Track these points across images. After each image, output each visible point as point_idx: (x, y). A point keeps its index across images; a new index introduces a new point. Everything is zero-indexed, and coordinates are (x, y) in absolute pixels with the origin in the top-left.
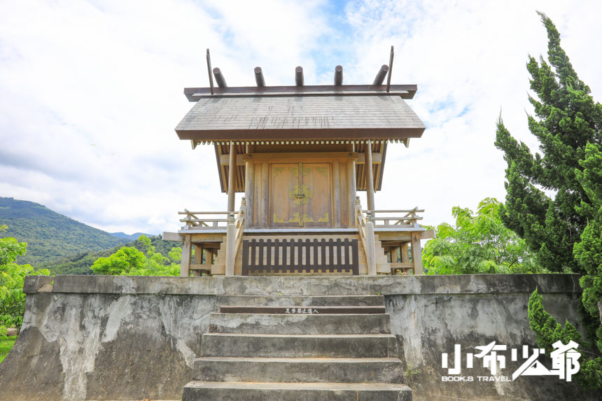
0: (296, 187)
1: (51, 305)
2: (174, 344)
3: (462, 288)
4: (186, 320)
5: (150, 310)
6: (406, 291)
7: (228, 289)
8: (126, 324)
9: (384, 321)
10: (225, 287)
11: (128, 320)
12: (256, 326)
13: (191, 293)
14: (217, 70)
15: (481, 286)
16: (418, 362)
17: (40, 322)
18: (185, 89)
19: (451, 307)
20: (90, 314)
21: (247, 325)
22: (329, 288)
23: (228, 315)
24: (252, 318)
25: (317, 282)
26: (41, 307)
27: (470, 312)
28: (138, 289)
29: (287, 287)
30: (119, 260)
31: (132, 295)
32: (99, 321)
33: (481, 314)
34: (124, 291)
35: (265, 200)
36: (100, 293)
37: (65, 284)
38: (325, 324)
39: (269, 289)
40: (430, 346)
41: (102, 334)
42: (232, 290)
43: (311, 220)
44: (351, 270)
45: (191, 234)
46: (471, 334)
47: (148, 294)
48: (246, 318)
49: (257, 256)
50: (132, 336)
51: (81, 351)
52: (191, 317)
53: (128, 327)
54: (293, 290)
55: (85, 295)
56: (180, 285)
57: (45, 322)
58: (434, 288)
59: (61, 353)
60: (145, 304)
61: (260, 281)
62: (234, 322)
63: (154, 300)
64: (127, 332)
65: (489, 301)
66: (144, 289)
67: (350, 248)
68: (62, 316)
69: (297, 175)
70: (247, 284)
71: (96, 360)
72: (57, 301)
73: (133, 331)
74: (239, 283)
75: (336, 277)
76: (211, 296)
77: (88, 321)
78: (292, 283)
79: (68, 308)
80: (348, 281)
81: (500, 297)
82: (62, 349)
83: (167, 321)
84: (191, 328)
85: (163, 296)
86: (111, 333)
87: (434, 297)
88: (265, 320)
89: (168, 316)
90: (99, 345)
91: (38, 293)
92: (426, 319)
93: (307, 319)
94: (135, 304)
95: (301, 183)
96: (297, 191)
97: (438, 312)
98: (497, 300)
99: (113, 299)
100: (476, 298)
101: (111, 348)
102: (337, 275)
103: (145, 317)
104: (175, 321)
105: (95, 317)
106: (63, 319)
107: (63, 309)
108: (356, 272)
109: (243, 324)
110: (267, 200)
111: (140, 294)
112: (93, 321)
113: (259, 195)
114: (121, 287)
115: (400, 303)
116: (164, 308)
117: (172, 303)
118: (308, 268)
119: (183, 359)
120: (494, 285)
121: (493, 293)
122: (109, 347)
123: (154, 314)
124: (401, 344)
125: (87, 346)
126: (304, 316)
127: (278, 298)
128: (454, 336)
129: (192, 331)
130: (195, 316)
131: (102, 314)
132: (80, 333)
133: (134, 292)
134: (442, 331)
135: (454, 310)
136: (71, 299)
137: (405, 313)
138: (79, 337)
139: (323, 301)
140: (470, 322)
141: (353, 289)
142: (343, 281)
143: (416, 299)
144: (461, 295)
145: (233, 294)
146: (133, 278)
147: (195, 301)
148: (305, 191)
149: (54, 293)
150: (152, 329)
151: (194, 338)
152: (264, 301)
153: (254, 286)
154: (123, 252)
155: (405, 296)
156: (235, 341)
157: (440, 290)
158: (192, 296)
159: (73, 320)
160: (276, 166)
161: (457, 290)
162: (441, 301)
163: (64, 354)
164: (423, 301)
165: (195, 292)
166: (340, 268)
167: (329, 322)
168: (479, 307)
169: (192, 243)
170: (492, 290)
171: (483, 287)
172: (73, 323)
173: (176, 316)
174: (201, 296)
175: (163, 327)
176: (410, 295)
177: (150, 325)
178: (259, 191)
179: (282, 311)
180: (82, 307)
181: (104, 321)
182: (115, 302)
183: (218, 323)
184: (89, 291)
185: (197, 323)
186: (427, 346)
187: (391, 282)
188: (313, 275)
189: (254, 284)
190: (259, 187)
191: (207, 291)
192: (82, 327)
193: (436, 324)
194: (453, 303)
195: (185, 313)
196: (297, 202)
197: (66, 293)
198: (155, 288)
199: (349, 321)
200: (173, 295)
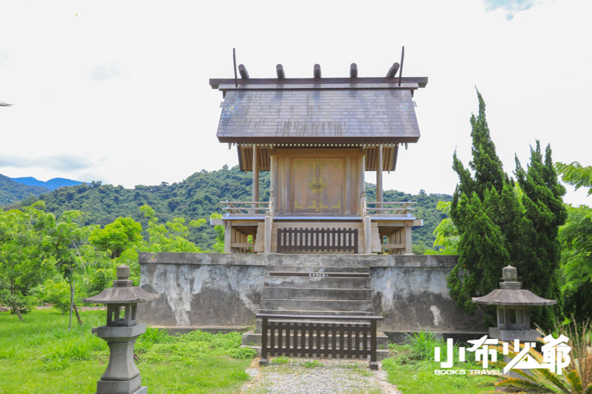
0: (314, 178)
1: (157, 271)
2: (238, 295)
3: (421, 263)
4: (244, 282)
5: (221, 275)
6: (385, 265)
7: (271, 262)
8: (206, 283)
9: (367, 281)
10: (269, 261)
11: (207, 281)
12: (292, 283)
13: (247, 264)
14: (242, 67)
15: (434, 263)
16: (390, 308)
17: (151, 281)
18: (210, 80)
19: (415, 275)
20: (183, 277)
21: (286, 282)
22: (337, 262)
23: (275, 277)
24: (289, 279)
25: (329, 258)
26: (151, 272)
27: (426, 278)
28: (212, 261)
29: (309, 261)
30: (117, 231)
31: (209, 265)
32: (189, 282)
33: (433, 281)
34: (203, 263)
35: (288, 190)
36: (187, 264)
37: (165, 258)
38: (332, 283)
39: (298, 262)
40: (398, 298)
41: (192, 289)
42: (274, 262)
43: (326, 207)
44: (353, 250)
45: (231, 220)
46: (425, 292)
47: (220, 265)
48: (286, 279)
49: (288, 239)
50: (211, 291)
51: (180, 299)
52: (247, 280)
53: (208, 285)
54: (314, 263)
55: (178, 265)
56: (240, 259)
57: (155, 281)
58: (403, 263)
59: (169, 300)
60: (217, 271)
61: (292, 257)
62: (278, 281)
63: (223, 268)
64: (207, 289)
65: (439, 272)
66: (216, 261)
67: (353, 235)
68: (165, 278)
69: (314, 167)
70: (283, 259)
71: (191, 304)
72: (160, 268)
73: (211, 288)
74: (278, 258)
75: (341, 255)
76: (260, 266)
77: (181, 281)
78: (312, 258)
79: (168, 273)
80: (349, 258)
81: (446, 270)
82: (169, 298)
83: (233, 282)
84: (248, 286)
85: (229, 266)
86: (197, 289)
87: (403, 269)
88: (297, 280)
89: (233, 279)
90: (191, 296)
91: (148, 263)
92: (398, 282)
93: (322, 280)
94: (210, 271)
95: (318, 175)
96: (315, 182)
97: (405, 279)
98: (444, 271)
99: (196, 268)
100: (431, 270)
101: (199, 297)
102: (342, 253)
103: (218, 279)
104: (238, 282)
105: (185, 279)
106: (166, 280)
107: (165, 273)
108: (356, 252)
109: (284, 282)
110: (289, 190)
111: (214, 265)
112: (185, 281)
113: (283, 185)
114: (201, 260)
115: (381, 272)
116: (229, 273)
117: (235, 271)
118: (323, 248)
119: (244, 304)
120: (442, 262)
121: (441, 267)
122: (197, 297)
123: (224, 278)
124: (380, 297)
125: (184, 296)
126: (320, 278)
127: (304, 268)
128: (414, 293)
129: (249, 288)
130: (250, 279)
131: (190, 277)
132: (178, 289)
133: (210, 263)
134: (407, 290)
135: (416, 277)
136: (169, 267)
137: (384, 279)
138: (178, 290)
139: (332, 270)
140: (425, 285)
141: (352, 263)
142: (345, 257)
143: (391, 270)
144: (420, 268)
145: (274, 265)
146: (208, 254)
147: (250, 270)
148: (321, 182)
149: (158, 263)
150: (223, 286)
151: (250, 292)
152: (295, 269)
153: (288, 261)
154: (120, 223)
155: (385, 268)
156: (281, 290)
157: (407, 265)
158: (248, 266)
159: (172, 280)
160: (297, 159)
161: (419, 265)
162: (407, 271)
163: (171, 301)
164: (396, 271)
165: (250, 264)
166: (345, 248)
167: (335, 282)
168: (432, 275)
169: (233, 227)
170: (441, 265)
171: (435, 263)
172: (172, 282)
173: (238, 278)
174: (254, 266)
175: (230, 285)
176: (388, 267)
177: (221, 284)
178: (283, 181)
179: (307, 275)
180: (177, 272)
181: (192, 281)
182: (197, 270)
183: (269, 281)
184: (181, 262)
185: (252, 283)
186: (396, 298)
187: (376, 259)
188: (326, 253)
189: (288, 259)
190: (283, 178)
191: (258, 263)
192: (179, 285)
193: (404, 285)
194: (415, 272)
195: (244, 277)
196: (315, 191)
197: (166, 264)
198: (223, 261)
199: (347, 281)
200: (235, 265)
